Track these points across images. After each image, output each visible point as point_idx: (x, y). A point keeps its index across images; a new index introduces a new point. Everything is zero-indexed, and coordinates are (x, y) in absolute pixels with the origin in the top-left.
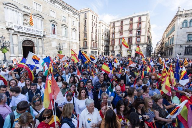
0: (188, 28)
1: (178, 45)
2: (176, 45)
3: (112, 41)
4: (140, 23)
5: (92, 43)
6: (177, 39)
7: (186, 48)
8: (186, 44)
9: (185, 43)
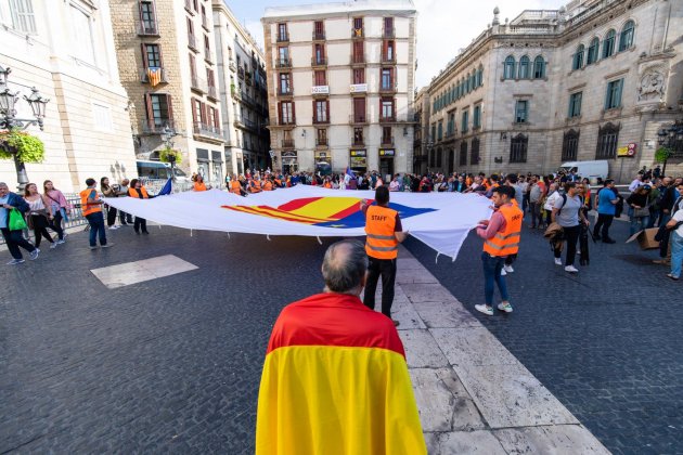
0: (517, 80)
1: (497, 132)
2: (492, 131)
3: (280, 105)
4: (391, 44)
5: (197, 105)
6: (493, 112)
7: (512, 140)
8: (514, 130)
9: (511, 127)
